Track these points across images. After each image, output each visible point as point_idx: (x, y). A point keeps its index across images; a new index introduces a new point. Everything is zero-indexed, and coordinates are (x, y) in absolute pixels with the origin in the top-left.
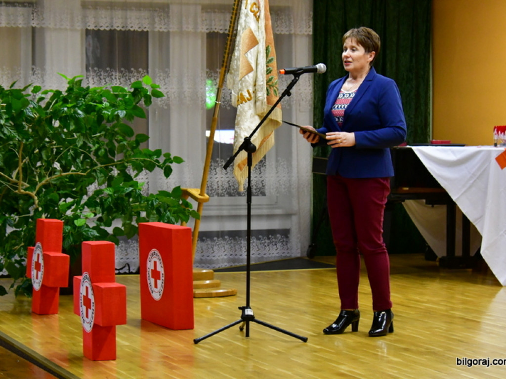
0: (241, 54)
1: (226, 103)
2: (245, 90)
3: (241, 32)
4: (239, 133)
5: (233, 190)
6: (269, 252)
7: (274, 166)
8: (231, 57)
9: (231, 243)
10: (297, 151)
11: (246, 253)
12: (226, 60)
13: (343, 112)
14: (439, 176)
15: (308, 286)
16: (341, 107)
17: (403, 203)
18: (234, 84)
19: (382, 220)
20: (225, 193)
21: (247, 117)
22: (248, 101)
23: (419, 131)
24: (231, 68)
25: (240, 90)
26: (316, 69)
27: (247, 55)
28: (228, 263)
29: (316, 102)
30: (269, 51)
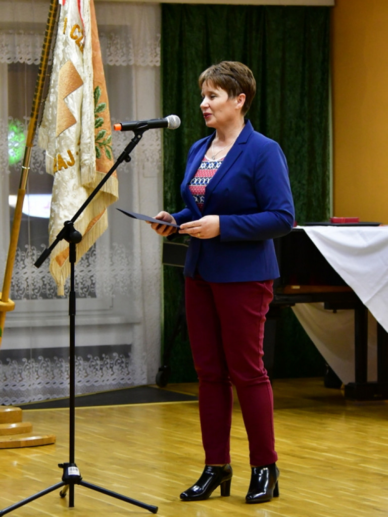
0: (59, 98)
1: (38, 165)
2: (65, 151)
3: (59, 67)
4: (56, 212)
5: (49, 290)
6: (103, 378)
7: (107, 256)
8: (44, 104)
9: (48, 366)
10: (141, 233)
11: (69, 381)
12: (36, 107)
13: (204, 189)
14: (343, 269)
15: (158, 428)
16: (202, 182)
17: (292, 307)
18: (49, 142)
19: (262, 337)
20: (38, 294)
21: (68, 189)
22: (69, 166)
23: (315, 204)
24: (44, 119)
25: (57, 151)
26: (166, 123)
27: (67, 100)
28: (44, 394)
29: (166, 162)
30: (99, 95)
